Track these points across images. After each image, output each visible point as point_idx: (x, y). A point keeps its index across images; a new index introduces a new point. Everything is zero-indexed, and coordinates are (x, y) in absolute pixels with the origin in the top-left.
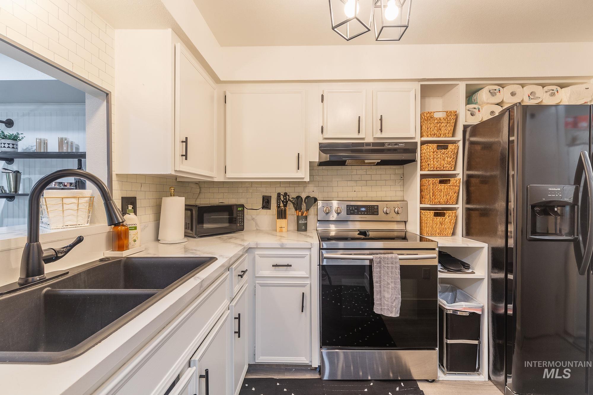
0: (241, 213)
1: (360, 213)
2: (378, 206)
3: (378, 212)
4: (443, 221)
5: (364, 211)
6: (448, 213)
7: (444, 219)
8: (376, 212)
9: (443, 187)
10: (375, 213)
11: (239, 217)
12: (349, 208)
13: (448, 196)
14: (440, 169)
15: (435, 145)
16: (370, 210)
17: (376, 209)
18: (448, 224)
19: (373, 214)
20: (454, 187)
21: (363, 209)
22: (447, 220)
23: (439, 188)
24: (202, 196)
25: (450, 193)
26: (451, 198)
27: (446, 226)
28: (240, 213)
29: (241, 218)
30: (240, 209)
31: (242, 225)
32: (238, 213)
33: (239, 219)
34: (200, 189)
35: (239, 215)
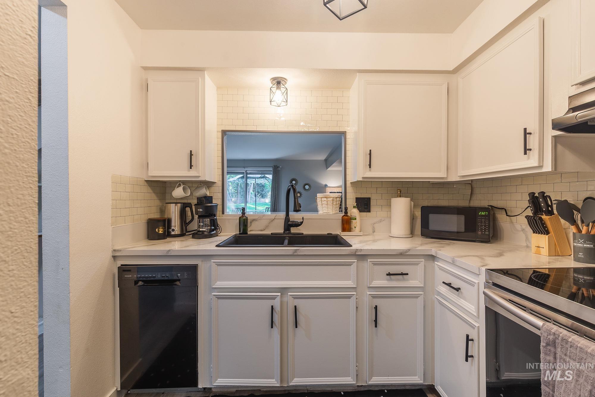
11: (481, 223)
24: (474, 197)
29: (484, 224)
30: (483, 213)
31: (486, 235)
32: (479, 219)
33: (482, 226)
34: (472, 190)
35: (481, 221)
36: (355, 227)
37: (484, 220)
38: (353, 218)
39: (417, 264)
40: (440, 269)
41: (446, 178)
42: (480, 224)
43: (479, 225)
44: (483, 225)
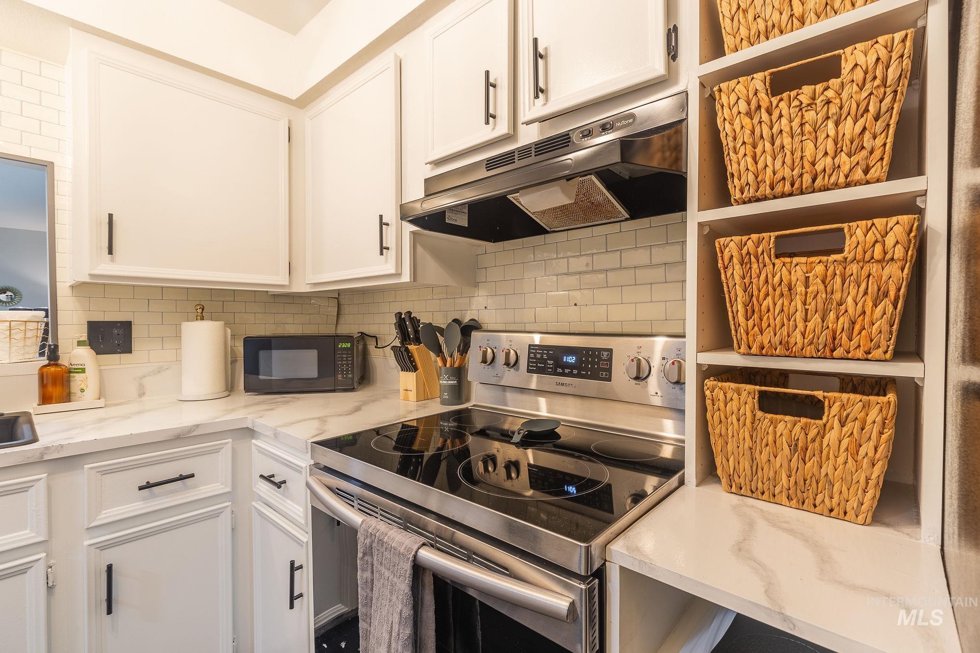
0: (347, 354)
1: (559, 370)
2: (610, 351)
3: (609, 370)
4: (810, 437)
5: (571, 366)
6: (838, 404)
7: (813, 433)
8: (604, 370)
9: (798, 274)
10: (602, 374)
11: (342, 361)
12: (535, 354)
13: (832, 315)
14: (792, 185)
15: (759, 80)
16: (587, 362)
17: (605, 360)
18: (841, 460)
19: (595, 376)
20: (875, 268)
21: (571, 359)
22: (832, 436)
23: (777, 279)
24: (340, 321)
25: (850, 300)
26: (857, 328)
27: (827, 468)
28: (344, 354)
29: (345, 362)
30: (344, 346)
31: (349, 378)
32: (339, 354)
33: (343, 365)
34: (338, 308)
35: (342, 358)
36: (82, 390)
37: (345, 356)
38: (75, 369)
39: (217, 451)
40: (259, 452)
41: (289, 286)
42: (340, 362)
43: (340, 364)
44: (345, 364)
